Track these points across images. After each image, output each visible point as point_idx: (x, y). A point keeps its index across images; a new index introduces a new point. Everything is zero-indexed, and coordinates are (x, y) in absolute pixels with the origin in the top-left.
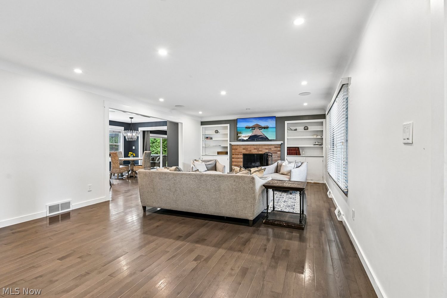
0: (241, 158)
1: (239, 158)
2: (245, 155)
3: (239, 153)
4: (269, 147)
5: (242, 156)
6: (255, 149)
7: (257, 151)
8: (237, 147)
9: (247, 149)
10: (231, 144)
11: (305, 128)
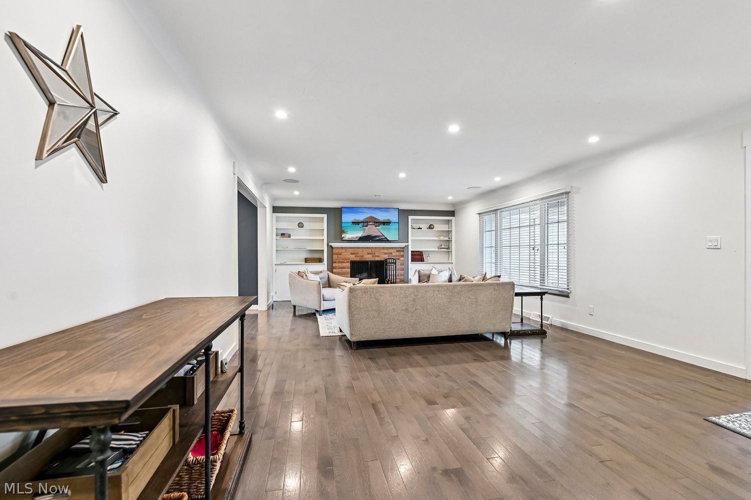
0: (348, 268)
1: (344, 268)
2: (353, 263)
3: (345, 259)
4: (390, 251)
5: (349, 265)
6: (368, 254)
7: (373, 256)
8: (341, 251)
9: (358, 254)
10: (331, 246)
11: (431, 227)
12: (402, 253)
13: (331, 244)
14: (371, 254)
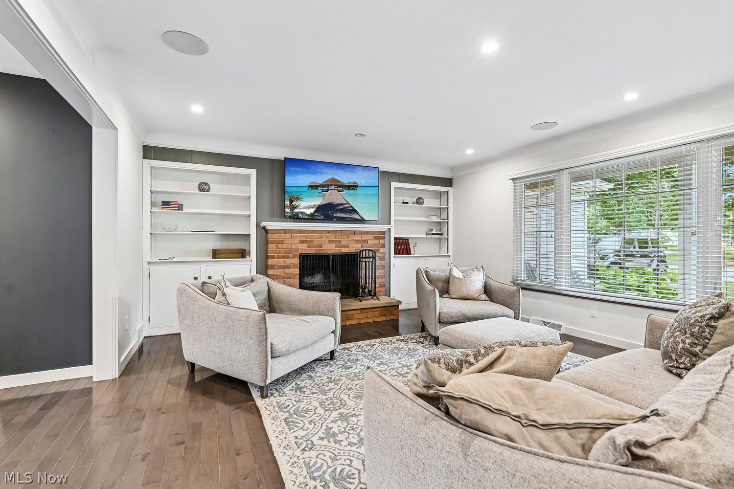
0: (295, 267)
1: (288, 267)
2: (304, 258)
3: (290, 251)
4: (364, 237)
5: (296, 261)
6: (330, 242)
7: (337, 246)
8: (283, 236)
9: (312, 241)
10: (264, 228)
11: (419, 201)
12: (382, 241)
13: (264, 224)
14: (335, 242)
